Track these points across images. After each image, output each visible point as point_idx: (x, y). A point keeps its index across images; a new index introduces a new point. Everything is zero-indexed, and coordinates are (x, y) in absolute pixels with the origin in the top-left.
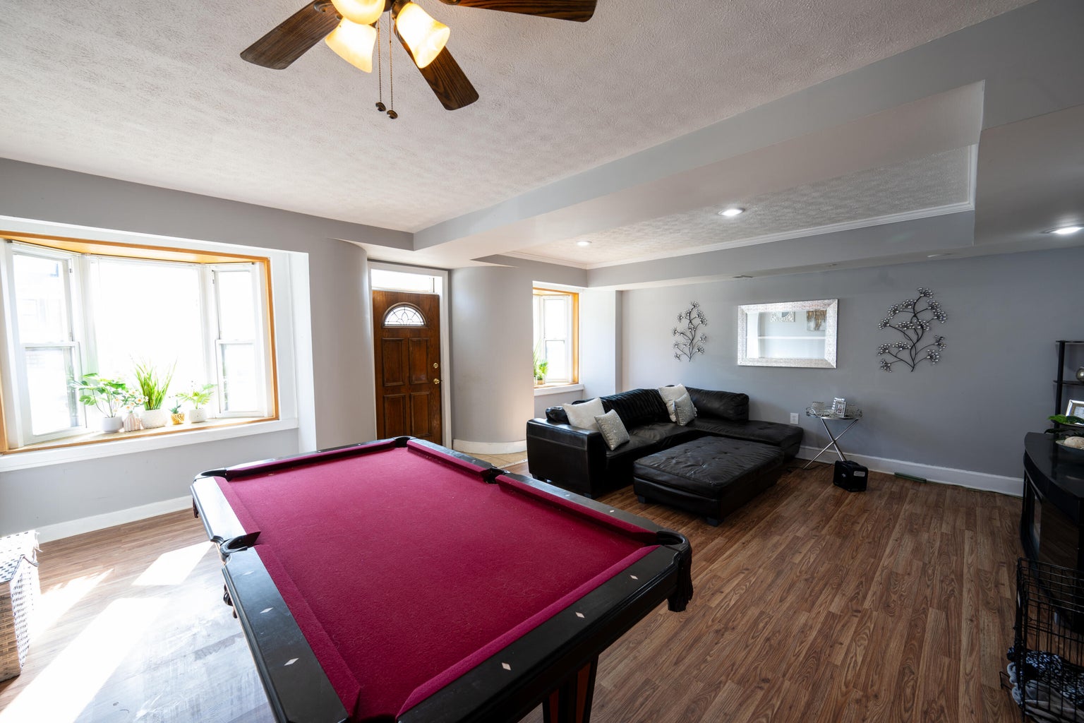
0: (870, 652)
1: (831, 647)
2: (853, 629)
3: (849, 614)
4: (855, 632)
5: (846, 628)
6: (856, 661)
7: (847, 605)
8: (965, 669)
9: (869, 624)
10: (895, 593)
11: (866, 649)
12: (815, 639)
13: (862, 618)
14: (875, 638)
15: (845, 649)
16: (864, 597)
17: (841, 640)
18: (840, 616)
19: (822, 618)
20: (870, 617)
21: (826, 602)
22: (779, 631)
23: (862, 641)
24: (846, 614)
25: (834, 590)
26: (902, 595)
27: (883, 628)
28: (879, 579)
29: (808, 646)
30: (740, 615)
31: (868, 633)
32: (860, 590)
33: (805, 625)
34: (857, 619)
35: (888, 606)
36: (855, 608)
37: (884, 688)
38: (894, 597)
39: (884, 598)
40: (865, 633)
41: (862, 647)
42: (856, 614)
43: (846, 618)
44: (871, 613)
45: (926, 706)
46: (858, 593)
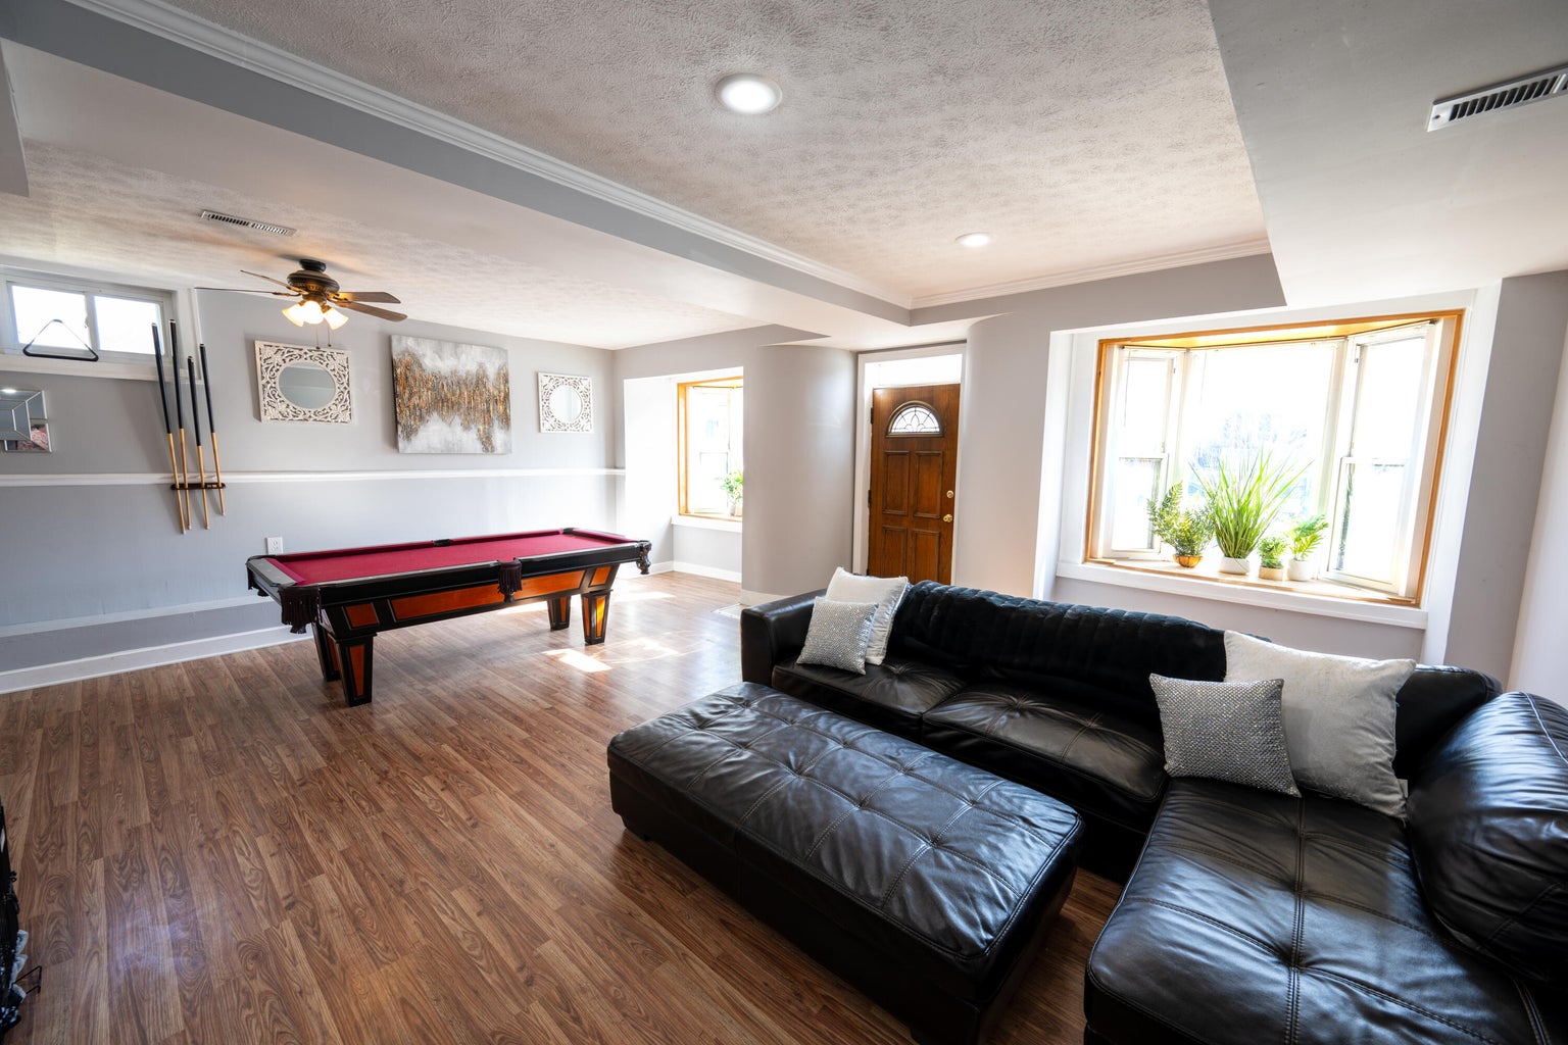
0: (234, 876)
1: (279, 844)
2: (275, 879)
3: (297, 892)
4: (269, 878)
5: (284, 874)
6: (244, 855)
7: (311, 901)
8: (99, 960)
9: (262, 903)
10: (263, 997)
11: (241, 874)
12: (302, 836)
13: (277, 903)
14: (241, 894)
15: (263, 854)
16: (301, 936)
17: (276, 859)
18: (305, 880)
19: (320, 858)
20: (268, 914)
21: (340, 879)
22: (342, 813)
23: (253, 877)
24: (300, 888)
25: (350, 904)
26: (248, 1005)
27: (239, 914)
28: (312, 1002)
29: (302, 827)
30: (393, 792)
31: (253, 892)
32: (319, 943)
33: (328, 838)
34: (281, 896)
35: (255, 957)
36: (299, 907)
37: (198, 857)
38: (259, 986)
39: (272, 965)
40: (256, 889)
41: (247, 872)
42: (289, 900)
43: (295, 883)
44: (272, 923)
45: (146, 879)
46: (317, 933)
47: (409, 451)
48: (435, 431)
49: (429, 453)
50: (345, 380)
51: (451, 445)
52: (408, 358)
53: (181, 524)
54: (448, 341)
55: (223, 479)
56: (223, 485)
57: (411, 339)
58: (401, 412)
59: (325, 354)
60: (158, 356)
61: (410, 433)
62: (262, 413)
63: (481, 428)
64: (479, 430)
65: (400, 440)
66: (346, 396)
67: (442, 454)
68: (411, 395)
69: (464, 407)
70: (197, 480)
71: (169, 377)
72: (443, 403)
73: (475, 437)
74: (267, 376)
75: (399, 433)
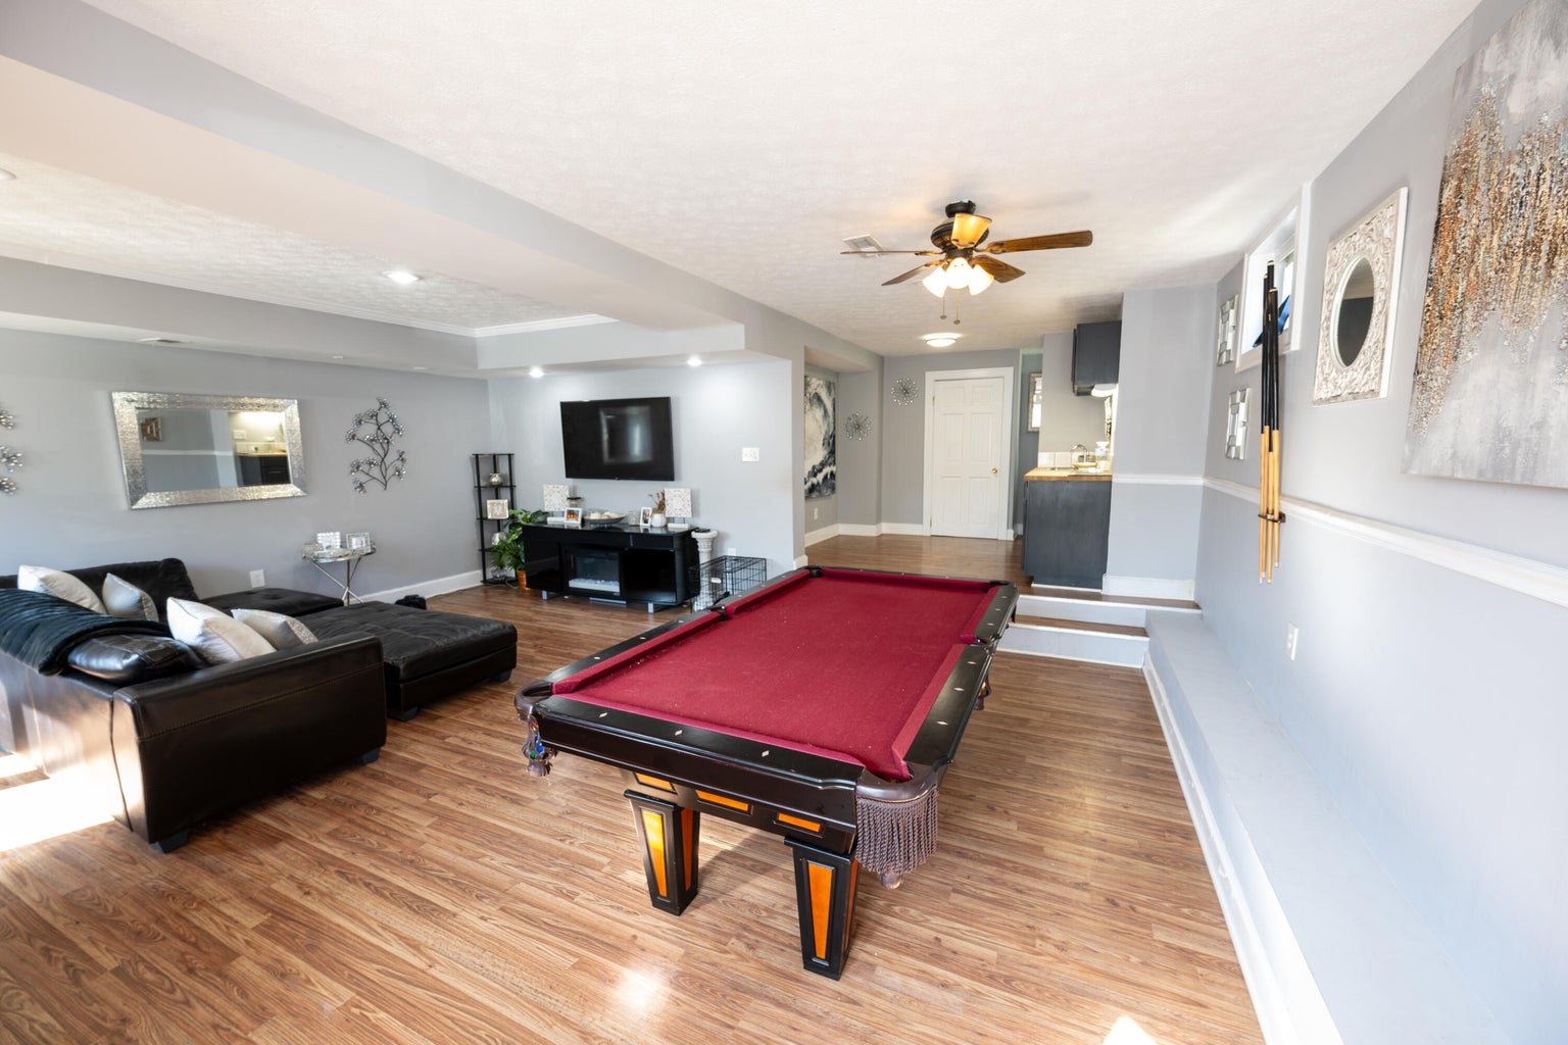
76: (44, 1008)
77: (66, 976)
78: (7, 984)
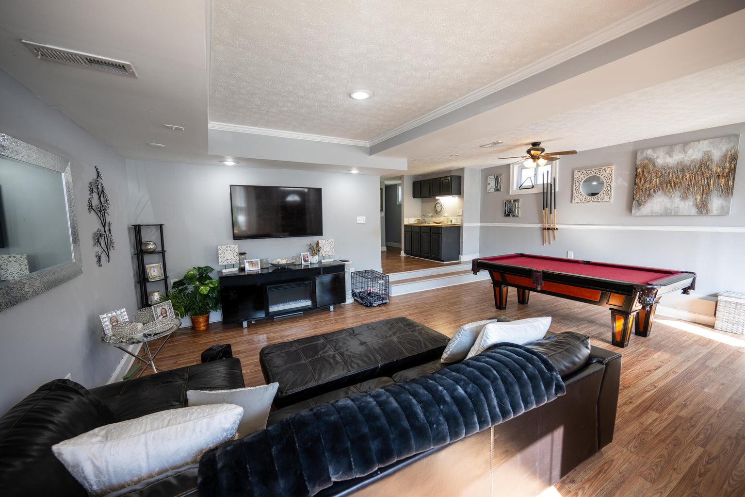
47: (638, 214)
48: (658, 202)
49: (653, 215)
50: (609, 181)
51: (669, 211)
52: (646, 161)
53: (543, 242)
54: (678, 144)
55: (557, 226)
56: (557, 229)
57: (650, 150)
58: (637, 193)
59: (602, 170)
60: (543, 184)
61: (640, 204)
62: (573, 200)
63: (699, 197)
64: (696, 199)
65: (633, 208)
66: (609, 188)
67: (662, 215)
68: (645, 183)
69: (684, 185)
70: (549, 227)
71: (545, 191)
72: (667, 183)
73: (691, 204)
74: (577, 184)
75: (634, 205)
76: (737, 463)
77: (715, 462)
78: (731, 481)
